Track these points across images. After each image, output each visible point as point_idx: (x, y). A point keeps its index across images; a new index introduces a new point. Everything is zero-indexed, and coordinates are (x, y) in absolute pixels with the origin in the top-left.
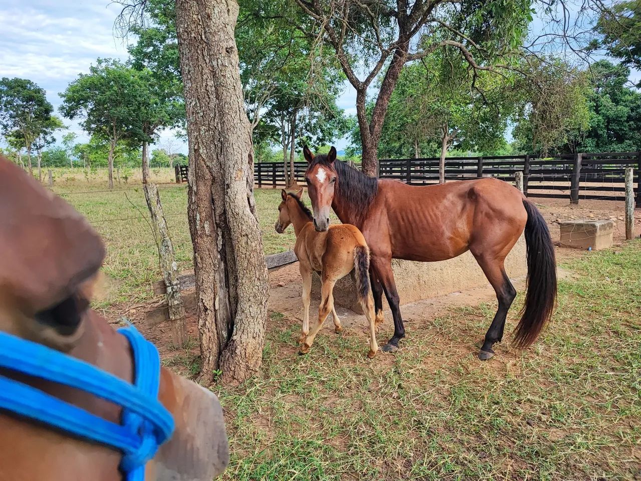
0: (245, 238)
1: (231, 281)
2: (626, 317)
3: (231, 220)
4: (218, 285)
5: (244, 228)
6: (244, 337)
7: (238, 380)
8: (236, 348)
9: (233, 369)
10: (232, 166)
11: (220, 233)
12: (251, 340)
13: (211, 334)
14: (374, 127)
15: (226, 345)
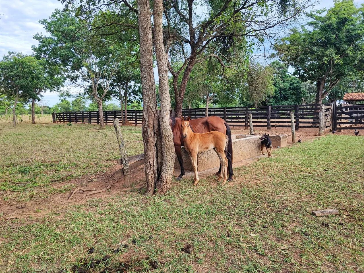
0: (168, 137)
1: (159, 155)
2: (295, 167)
3: (163, 130)
4: (154, 156)
5: (168, 133)
6: (166, 175)
7: (164, 192)
8: (163, 180)
9: (162, 188)
10: (165, 111)
11: (156, 136)
12: (169, 176)
13: (152, 175)
14: (181, 94)
15: (158, 179)
